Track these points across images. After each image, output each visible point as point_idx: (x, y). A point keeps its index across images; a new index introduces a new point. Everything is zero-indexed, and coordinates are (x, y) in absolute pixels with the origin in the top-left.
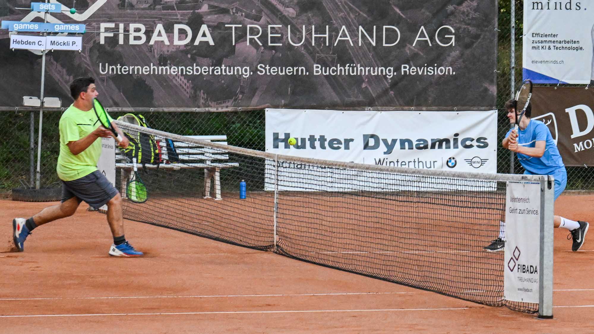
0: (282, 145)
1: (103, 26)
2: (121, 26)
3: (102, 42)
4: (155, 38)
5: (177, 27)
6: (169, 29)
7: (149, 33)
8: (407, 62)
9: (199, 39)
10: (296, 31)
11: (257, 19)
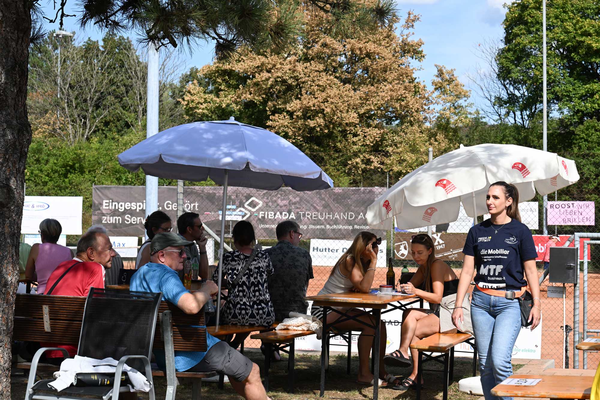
0: (315, 250)
1: (261, 213)
2: (266, 213)
3: (260, 217)
4: (276, 217)
5: (284, 213)
6: (281, 214)
7: (275, 215)
8: (356, 224)
9: (291, 217)
10: (321, 214)
11: (309, 210)
